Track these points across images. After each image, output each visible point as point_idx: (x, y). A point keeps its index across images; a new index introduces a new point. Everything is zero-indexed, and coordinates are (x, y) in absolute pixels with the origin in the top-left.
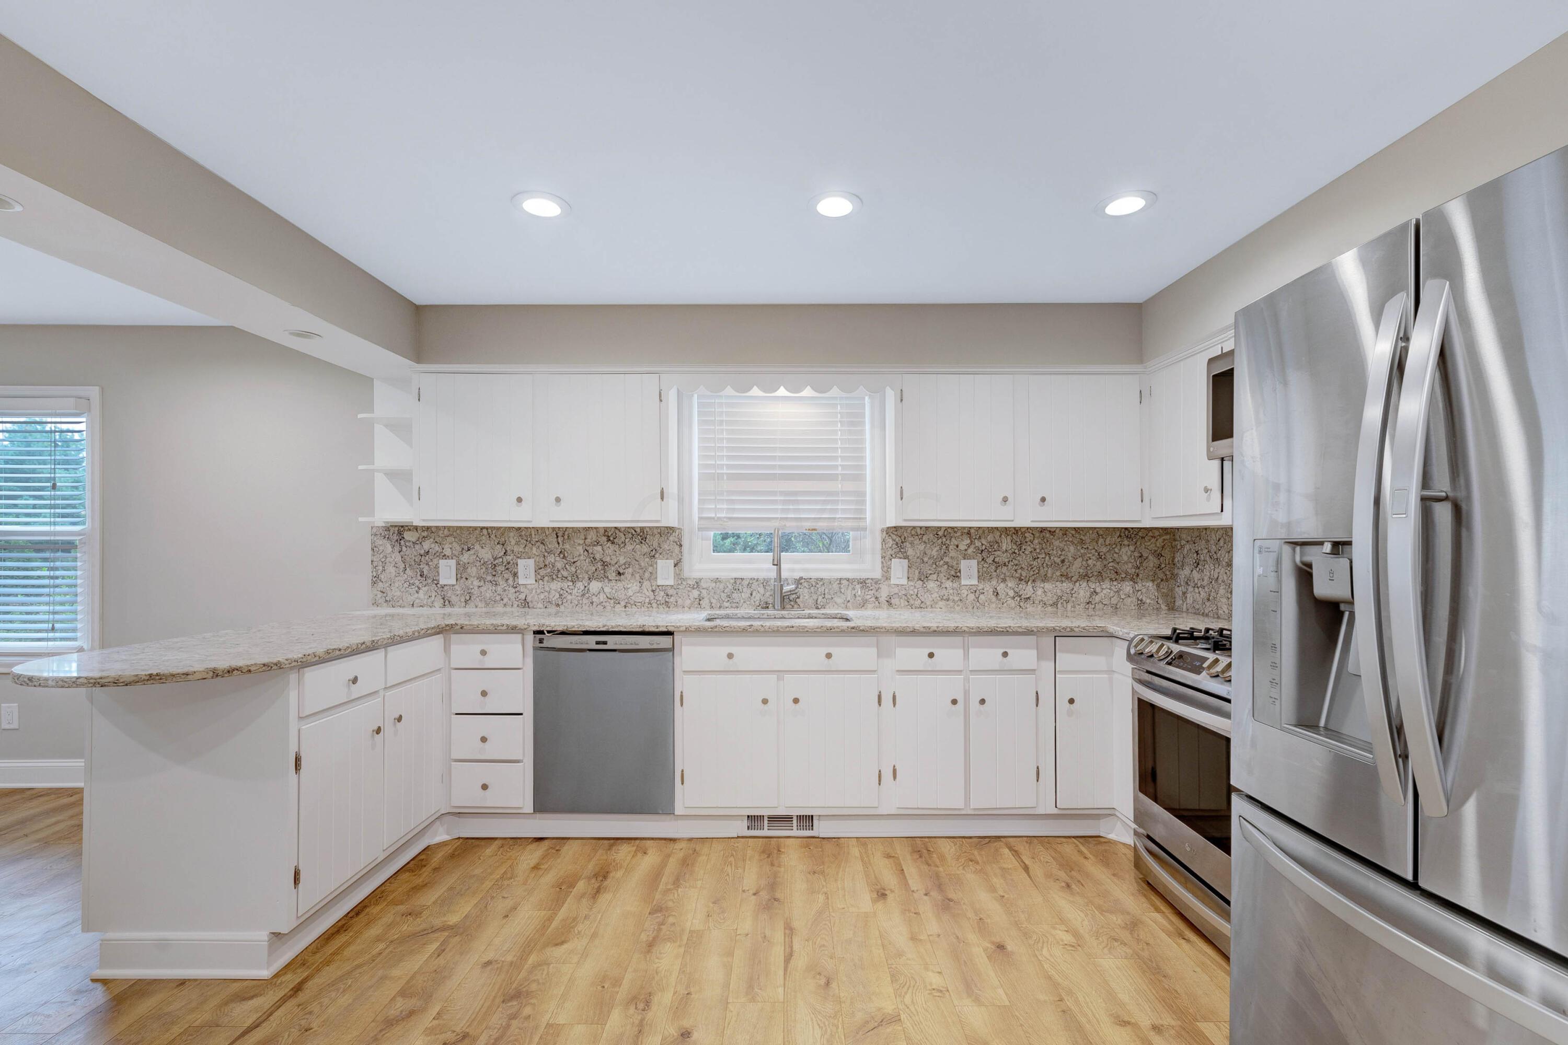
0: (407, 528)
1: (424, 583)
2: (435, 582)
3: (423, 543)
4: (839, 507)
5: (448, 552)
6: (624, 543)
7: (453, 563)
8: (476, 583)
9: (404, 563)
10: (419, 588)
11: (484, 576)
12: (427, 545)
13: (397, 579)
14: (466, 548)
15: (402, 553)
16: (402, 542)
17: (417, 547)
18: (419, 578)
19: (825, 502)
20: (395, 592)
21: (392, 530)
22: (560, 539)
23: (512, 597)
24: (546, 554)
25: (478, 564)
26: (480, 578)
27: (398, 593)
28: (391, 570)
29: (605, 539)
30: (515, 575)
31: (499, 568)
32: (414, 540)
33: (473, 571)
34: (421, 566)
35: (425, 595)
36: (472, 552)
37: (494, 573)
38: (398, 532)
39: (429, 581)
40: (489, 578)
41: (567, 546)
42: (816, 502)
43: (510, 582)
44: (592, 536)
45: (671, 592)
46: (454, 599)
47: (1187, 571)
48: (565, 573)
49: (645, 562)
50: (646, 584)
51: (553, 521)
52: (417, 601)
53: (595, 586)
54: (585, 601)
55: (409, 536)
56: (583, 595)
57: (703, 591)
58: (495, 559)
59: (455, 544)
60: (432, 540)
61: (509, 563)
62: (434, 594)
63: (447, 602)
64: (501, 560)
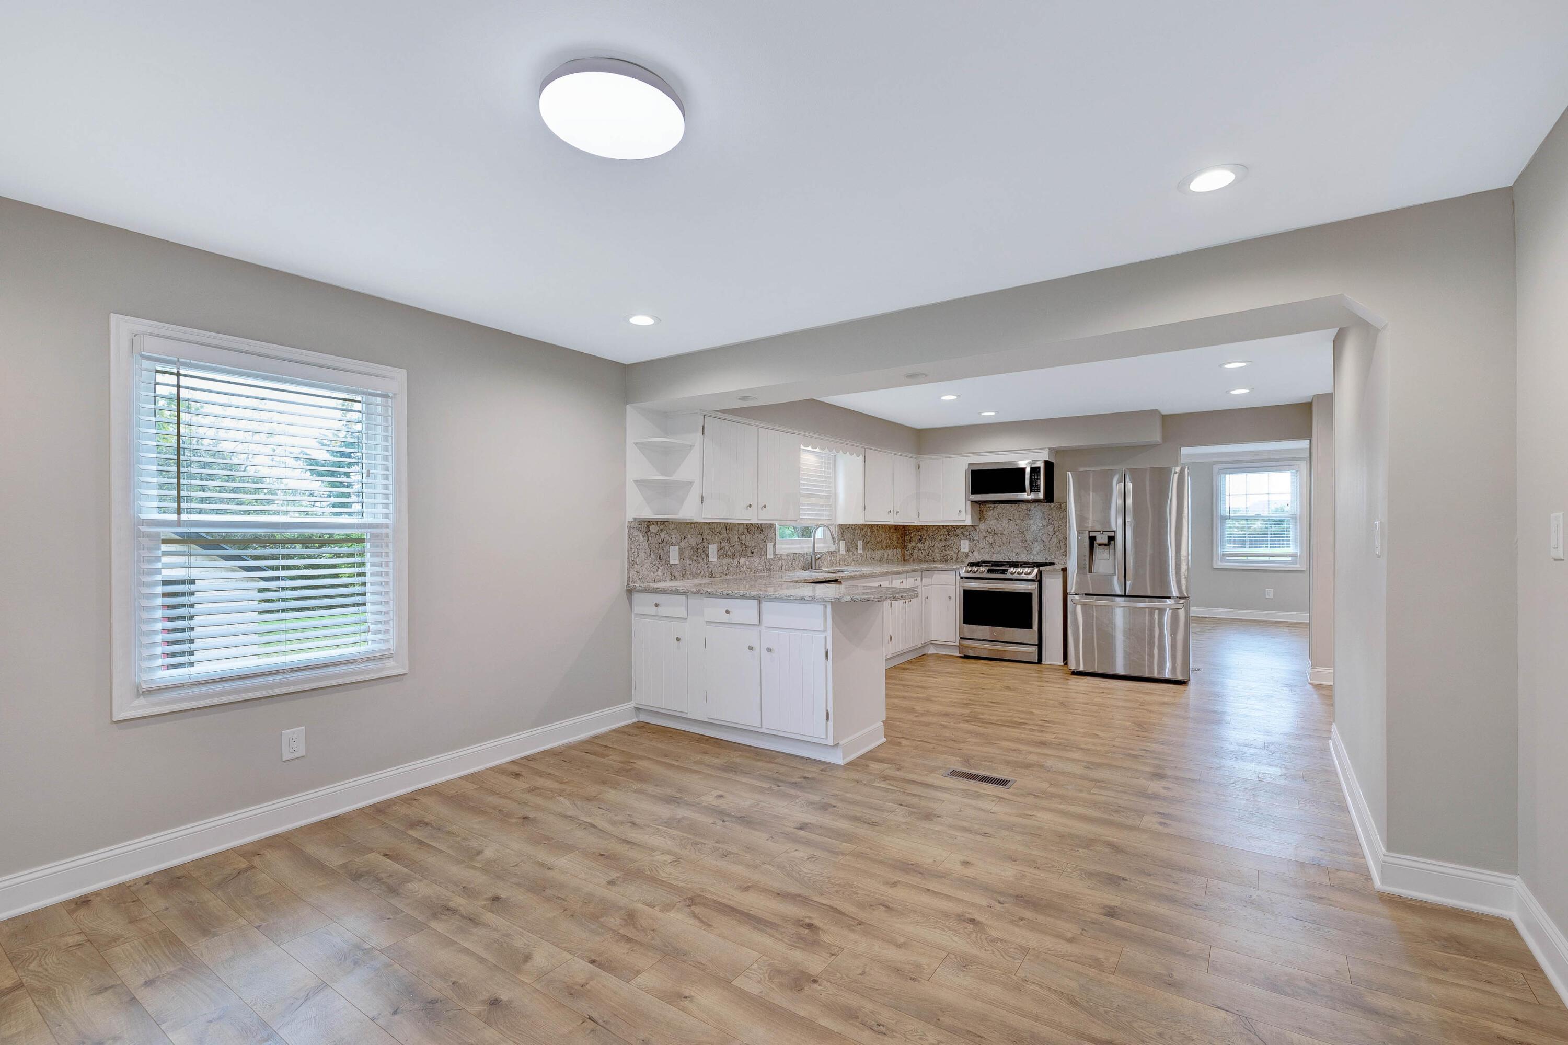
0: (651, 523)
1: (661, 564)
2: (667, 562)
3: (661, 534)
4: (824, 513)
5: (674, 540)
6: (754, 533)
7: (677, 548)
8: (688, 562)
9: (650, 549)
10: (658, 568)
11: (692, 557)
12: (663, 535)
13: (646, 561)
14: (683, 538)
15: (649, 542)
16: (649, 533)
17: (657, 537)
18: (658, 560)
19: (819, 510)
20: (645, 571)
21: (643, 523)
22: (728, 531)
23: (705, 570)
24: (721, 541)
25: (689, 548)
26: (690, 559)
27: (646, 573)
28: (642, 555)
29: (746, 530)
30: (707, 556)
31: (700, 551)
32: (656, 532)
33: (686, 553)
34: (660, 552)
35: (661, 572)
36: (686, 540)
37: (697, 555)
38: (646, 525)
39: (664, 562)
40: (695, 558)
41: (730, 535)
42: (815, 510)
43: (705, 560)
44: (741, 528)
45: (772, 563)
46: (677, 574)
47: (913, 544)
48: (729, 553)
49: (762, 544)
50: (763, 558)
51: (760, 520)
52: (657, 577)
53: (742, 560)
54: (738, 571)
55: (653, 529)
56: (737, 567)
57: (783, 561)
58: (698, 545)
59: (678, 535)
60: (665, 531)
61: (704, 547)
62: (666, 571)
63: (673, 577)
64: (700, 545)
